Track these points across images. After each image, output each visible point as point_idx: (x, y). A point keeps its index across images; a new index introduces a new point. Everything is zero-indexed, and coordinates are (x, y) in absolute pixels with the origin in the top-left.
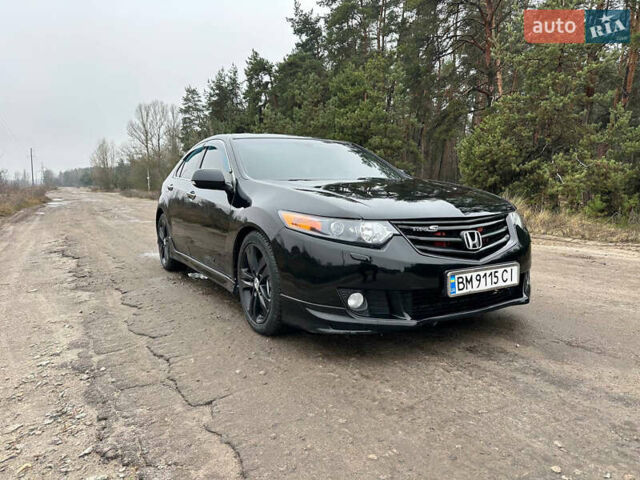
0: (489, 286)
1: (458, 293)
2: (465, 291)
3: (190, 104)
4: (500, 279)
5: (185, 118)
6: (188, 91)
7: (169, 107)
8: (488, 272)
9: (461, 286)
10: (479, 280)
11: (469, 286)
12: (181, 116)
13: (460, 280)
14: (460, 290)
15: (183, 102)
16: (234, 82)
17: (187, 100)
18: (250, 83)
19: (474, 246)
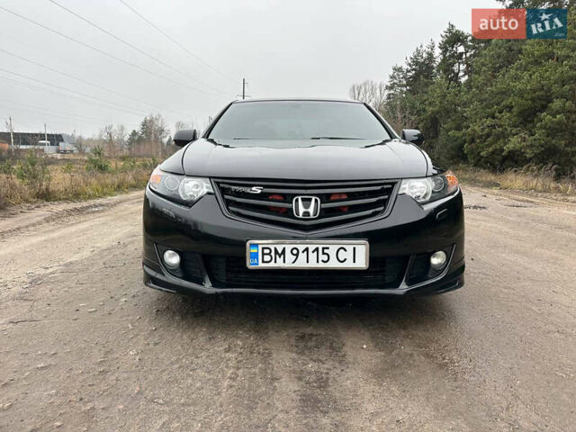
0: (313, 264)
1: (261, 265)
2: (272, 265)
3: (395, 81)
4: (333, 256)
5: (389, 94)
6: (395, 69)
7: (378, 84)
8: (312, 248)
9: (267, 258)
10: (297, 255)
11: (280, 260)
12: (387, 92)
13: (267, 251)
14: (263, 262)
15: (388, 79)
16: (430, 56)
17: (393, 77)
18: (444, 56)
19: (306, 214)
